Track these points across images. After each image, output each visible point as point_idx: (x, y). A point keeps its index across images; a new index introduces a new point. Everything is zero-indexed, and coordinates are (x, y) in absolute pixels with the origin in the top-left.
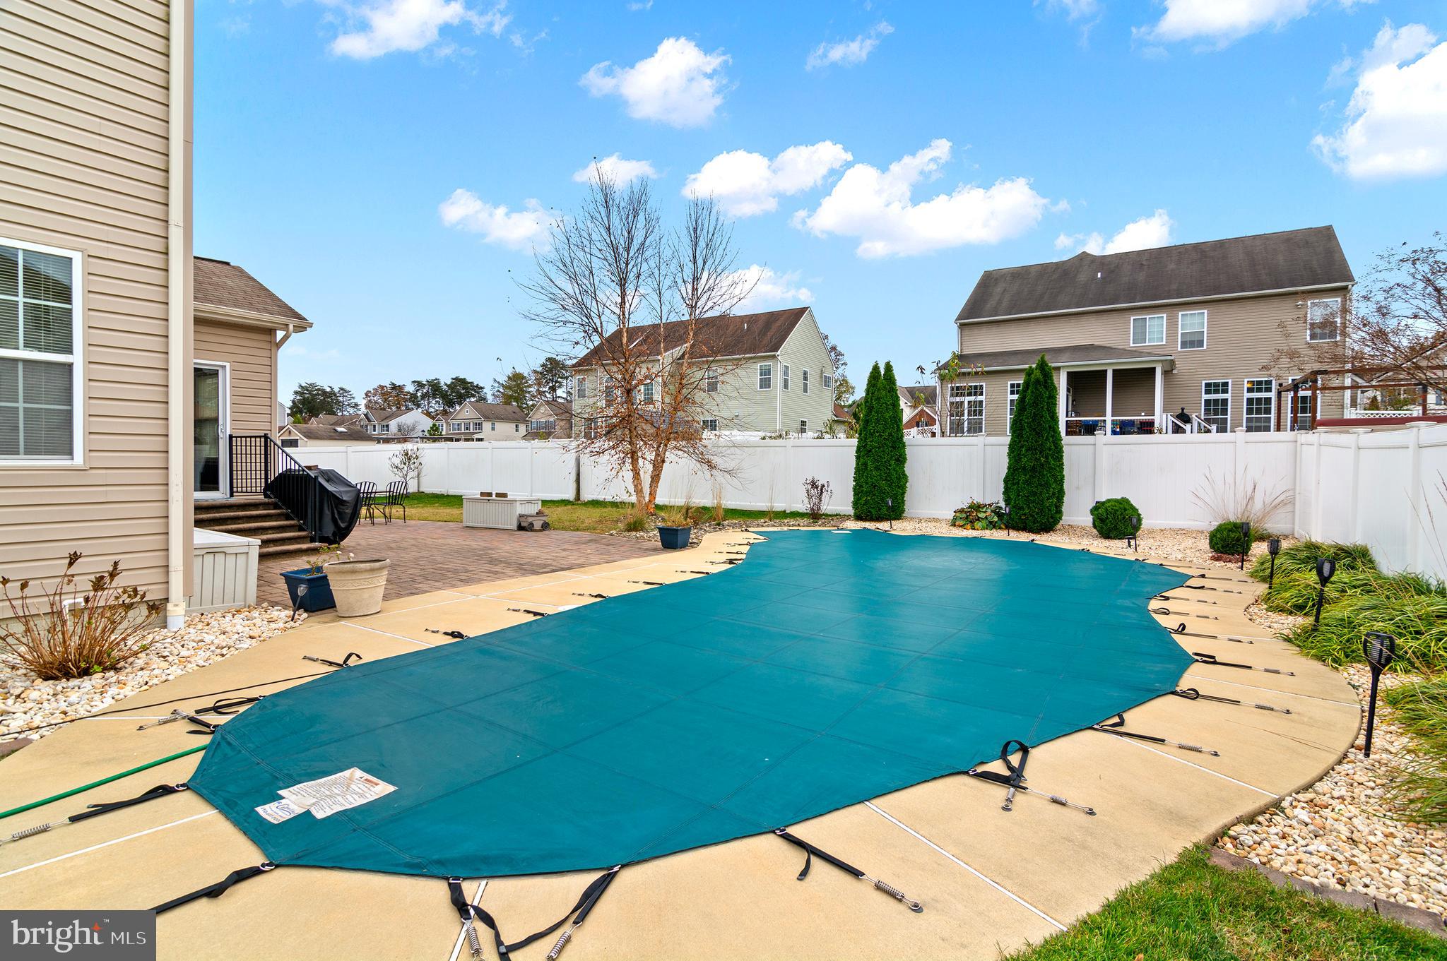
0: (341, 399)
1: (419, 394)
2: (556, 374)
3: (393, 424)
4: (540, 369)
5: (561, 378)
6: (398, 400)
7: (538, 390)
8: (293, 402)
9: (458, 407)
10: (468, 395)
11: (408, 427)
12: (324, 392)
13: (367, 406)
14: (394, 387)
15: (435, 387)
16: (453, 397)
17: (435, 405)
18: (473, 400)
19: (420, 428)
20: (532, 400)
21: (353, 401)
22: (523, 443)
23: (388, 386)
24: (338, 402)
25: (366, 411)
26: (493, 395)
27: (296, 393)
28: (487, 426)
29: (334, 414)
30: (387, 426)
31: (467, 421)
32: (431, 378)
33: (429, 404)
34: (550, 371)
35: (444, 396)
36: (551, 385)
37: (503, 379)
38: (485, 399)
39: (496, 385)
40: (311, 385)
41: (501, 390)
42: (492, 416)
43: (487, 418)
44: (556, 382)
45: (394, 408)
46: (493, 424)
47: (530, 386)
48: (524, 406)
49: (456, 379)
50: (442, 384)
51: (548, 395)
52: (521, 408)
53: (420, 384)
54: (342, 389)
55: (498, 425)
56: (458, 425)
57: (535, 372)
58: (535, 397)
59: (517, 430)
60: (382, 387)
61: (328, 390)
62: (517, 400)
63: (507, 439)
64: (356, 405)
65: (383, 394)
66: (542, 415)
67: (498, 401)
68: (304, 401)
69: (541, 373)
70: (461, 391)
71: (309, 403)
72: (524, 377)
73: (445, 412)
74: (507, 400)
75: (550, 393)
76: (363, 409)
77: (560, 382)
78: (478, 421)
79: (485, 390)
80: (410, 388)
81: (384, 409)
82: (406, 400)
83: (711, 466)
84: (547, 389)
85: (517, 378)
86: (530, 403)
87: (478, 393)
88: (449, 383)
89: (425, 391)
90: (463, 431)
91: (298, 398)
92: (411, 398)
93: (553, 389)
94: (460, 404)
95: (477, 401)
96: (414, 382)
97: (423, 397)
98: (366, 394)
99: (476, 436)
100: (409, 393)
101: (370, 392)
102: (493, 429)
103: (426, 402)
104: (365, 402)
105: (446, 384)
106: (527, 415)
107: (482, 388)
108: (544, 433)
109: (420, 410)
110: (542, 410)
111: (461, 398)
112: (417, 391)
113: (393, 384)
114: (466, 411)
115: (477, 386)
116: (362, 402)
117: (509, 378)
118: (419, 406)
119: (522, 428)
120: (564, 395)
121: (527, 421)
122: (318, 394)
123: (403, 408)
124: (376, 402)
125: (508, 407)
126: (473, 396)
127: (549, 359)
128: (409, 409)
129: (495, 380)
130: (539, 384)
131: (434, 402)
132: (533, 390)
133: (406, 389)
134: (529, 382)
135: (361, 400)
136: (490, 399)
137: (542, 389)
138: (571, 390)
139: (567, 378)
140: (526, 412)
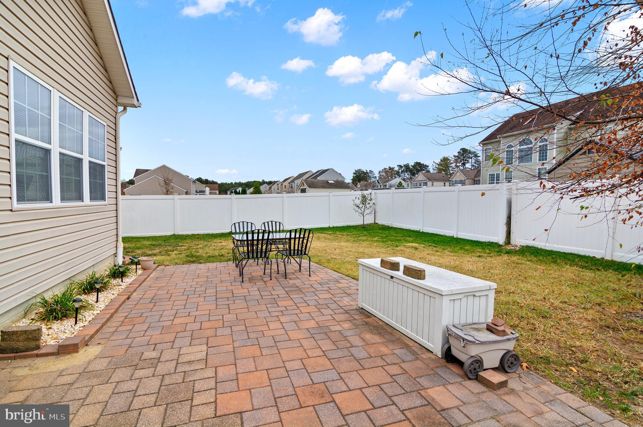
0: (370, 175)
1: (400, 171)
2: (466, 156)
3: (388, 184)
4: (457, 154)
5: (468, 158)
6: (391, 174)
7: (456, 165)
8: (353, 177)
9: (417, 176)
10: (421, 170)
12: (364, 172)
14: (390, 168)
15: (407, 166)
16: (415, 171)
17: (407, 175)
18: (423, 172)
20: (453, 171)
21: (374, 175)
23: (388, 168)
24: (369, 176)
25: (379, 180)
26: (433, 169)
27: (354, 173)
28: (430, 184)
29: (368, 181)
30: (386, 185)
31: (420, 182)
32: (405, 163)
33: (404, 175)
34: (463, 155)
35: (411, 171)
36: (463, 162)
37: (438, 161)
38: (428, 171)
39: (435, 164)
40: (359, 170)
41: (437, 167)
42: (432, 179)
43: (430, 180)
45: (389, 178)
46: (433, 183)
47: (452, 163)
48: (448, 173)
49: (417, 163)
50: (410, 166)
51: (461, 167)
52: (447, 174)
53: (400, 166)
54: (370, 171)
55: (435, 183)
57: (454, 156)
58: (454, 168)
59: (445, 184)
60: (385, 169)
61: (365, 171)
62: (444, 170)
64: (376, 177)
65: (386, 172)
66: (459, 176)
67: (435, 172)
68: (357, 177)
69: (457, 156)
70: (419, 167)
71: (358, 177)
72: (449, 160)
73: (411, 178)
74: (440, 171)
75: (462, 166)
76: (378, 178)
77: (467, 160)
78: (425, 182)
79: (429, 167)
80: (397, 169)
81: (385, 178)
82: (395, 174)
84: (460, 164)
85: (445, 160)
86: (451, 172)
87: (426, 169)
88: (413, 165)
89: (403, 169)
91: (355, 175)
92: (397, 173)
93: (464, 164)
94: (417, 174)
95: (425, 172)
96: (398, 166)
97: (402, 172)
98: (379, 172)
100: (396, 171)
101: (380, 171)
102: (433, 185)
103: (403, 175)
104: (379, 175)
105: (412, 166)
106: (450, 178)
109: (400, 178)
110: (458, 174)
111: (418, 172)
112: (399, 169)
113: (390, 167)
114: (420, 177)
115: (426, 165)
117: (441, 160)
118: (400, 176)
119: (447, 183)
120: (470, 167)
121: (450, 180)
122: (362, 173)
123: (393, 177)
124: (383, 176)
125: (440, 174)
126: (424, 170)
127: (462, 149)
128: (395, 177)
129: (434, 162)
130: (457, 162)
131: (406, 174)
132: (453, 165)
133: (395, 169)
134: (452, 162)
135: (377, 175)
136: (432, 171)
137: (458, 165)
138: (474, 164)
139: (471, 158)
140: (449, 176)
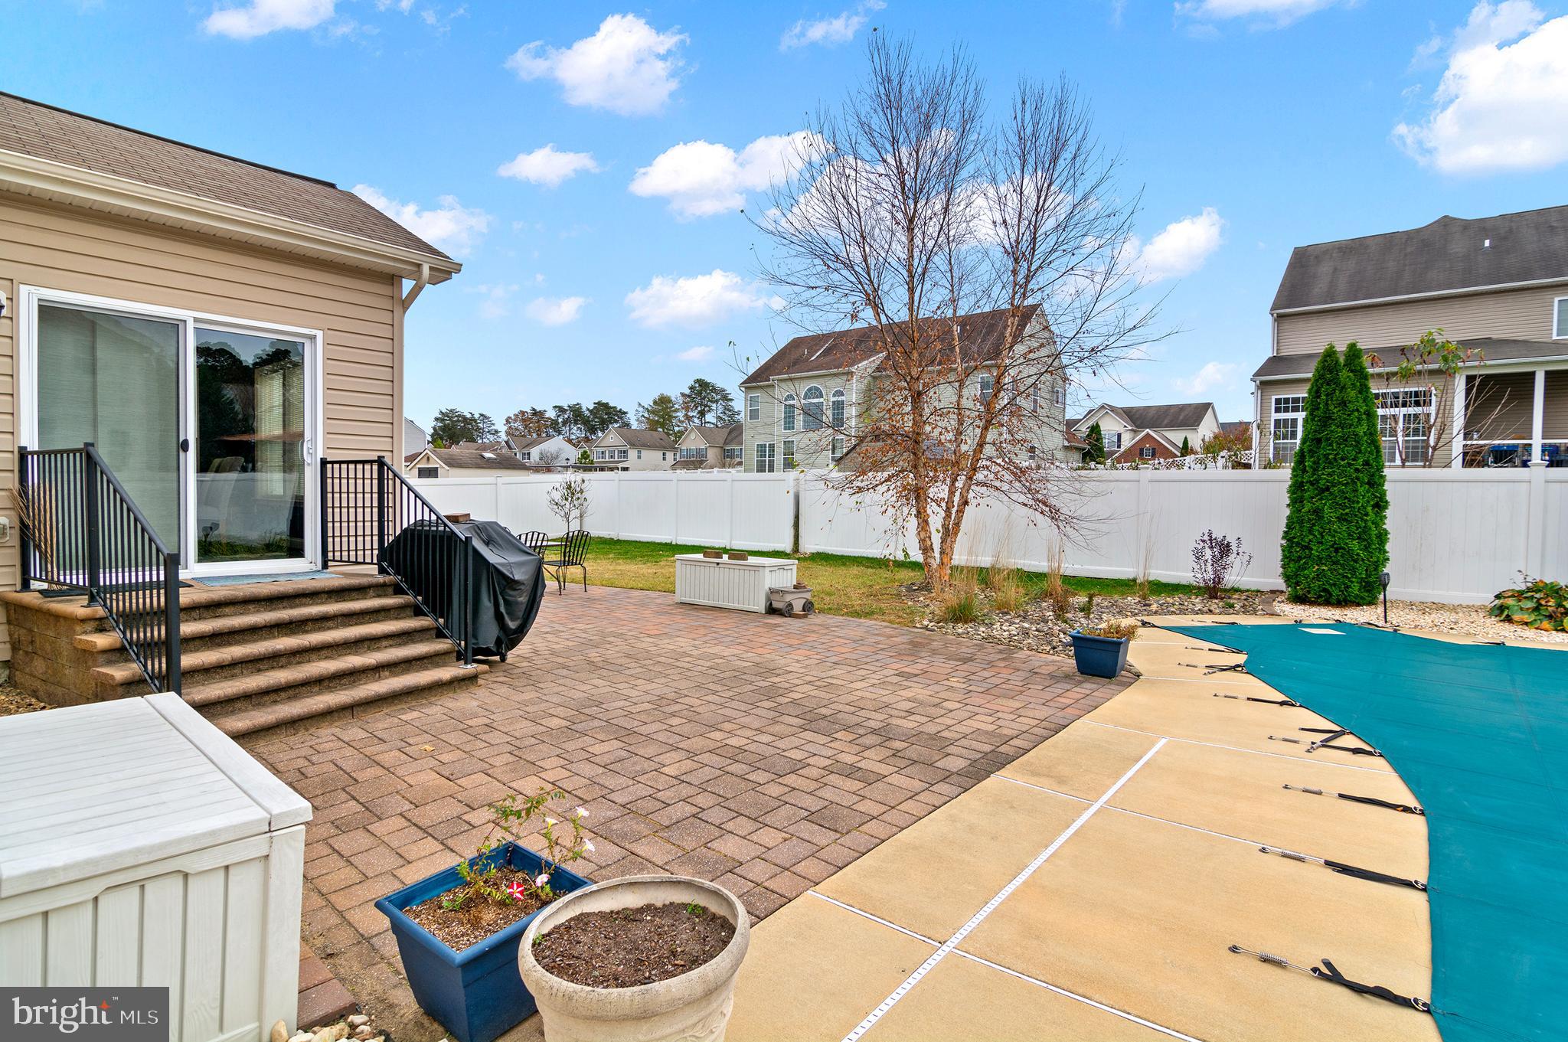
0: (481, 425)
1: (560, 420)
2: (705, 397)
3: (535, 452)
4: (688, 391)
5: (711, 402)
6: (538, 426)
7: (686, 414)
8: (434, 428)
9: (600, 434)
10: (612, 421)
11: (552, 455)
12: (465, 419)
13: (508, 434)
14: (535, 413)
15: (576, 414)
16: (596, 422)
17: (577, 432)
18: (616, 425)
19: (564, 456)
20: (679, 426)
21: (493, 427)
22: (669, 474)
23: (529, 411)
24: (478, 429)
25: (506, 439)
26: (638, 420)
27: (437, 419)
28: (632, 454)
29: (474, 441)
30: (529, 454)
31: (611, 449)
32: (573, 402)
33: (570, 430)
34: (700, 393)
35: (586, 422)
36: (699, 409)
37: (648, 402)
38: (628, 425)
39: (641, 409)
40: (451, 411)
41: (646, 415)
42: (637, 442)
43: (633, 445)
44: (706, 406)
45: (534, 435)
46: (639, 452)
47: (677, 410)
48: (672, 432)
49: (599, 403)
50: (584, 409)
51: (697, 420)
52: (668, 434)
53: (560, 409)
54: (482, 415)
55: (644, 453)
56: (603, 453)
57: (683, 395)
58: (682, 422)
59: (664, 459)
60: (523, 413)
61: (469, 416)
62: (663, 425)
63: (655, 468)
64: (497, 432)
65: (524, 420)
66: (693, 442)
67: (643, 427)
68: (445, 428)
69: (689, 396)
70: (605, 416)
71: (450, 429)
72: (671, 401)
73: (587, 440)
74: (653, 425)
75: (699, 418)
76: (503, 437)
77: (709, 407)
78: (623, 449)
79: (628, 415)
80: (551, 414)
81: (524, 436)
82: (546, 427)
83: (1054, 514)
84: (695, 414)
85: (663, 402)
86: (676, 429)
87: (622, 418)
88: (591, 408)
89: (566, 416)
90: (607, 459)
91: (439, 424)
92: (552, 424)
93: (702, 414)
94: (603, 430)
95: (619, 427)
96: (555, 407)
97: (565, 423)
98: (507, 421)
99: (620, 465)
100: (550, 418)
101: (510, 418)
102: (639, 457)
103: (567, 429)
104: (506, 428)
105: (588, 409)
106: (675, 442)
107: (625, 413)
108: (695, 462)
109: (561, 437)
110: (693, 436)
111: (604, 425)
112: (558, 416)
113: (534, 409)
114: (611, 438)
115: (620, 411)
116: (502, 428)
117: (655, 402)
118: (559, 433)
119: (670, 455)
120: (714, 421)
121: (677, 448)
122: (458, 421)
123: (544, 435)
124: (517, 429)
125: (654, 433)
126: (616, 421)
127: (698, 381)
128: (549, 437)
129: (640, 404)
130: (687, 409)
131: (575, 428)
132: (681, 415)
133: (547, 415)
134: (676, 406)
135: (501, 427)
136: (634, 425)
137: (691, 414)
138: (721, 415)
139: (717, 402)
140: (673, 438)
